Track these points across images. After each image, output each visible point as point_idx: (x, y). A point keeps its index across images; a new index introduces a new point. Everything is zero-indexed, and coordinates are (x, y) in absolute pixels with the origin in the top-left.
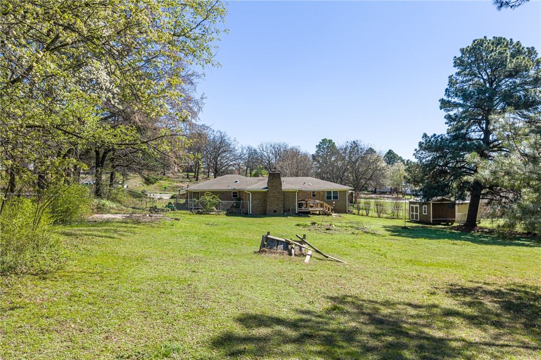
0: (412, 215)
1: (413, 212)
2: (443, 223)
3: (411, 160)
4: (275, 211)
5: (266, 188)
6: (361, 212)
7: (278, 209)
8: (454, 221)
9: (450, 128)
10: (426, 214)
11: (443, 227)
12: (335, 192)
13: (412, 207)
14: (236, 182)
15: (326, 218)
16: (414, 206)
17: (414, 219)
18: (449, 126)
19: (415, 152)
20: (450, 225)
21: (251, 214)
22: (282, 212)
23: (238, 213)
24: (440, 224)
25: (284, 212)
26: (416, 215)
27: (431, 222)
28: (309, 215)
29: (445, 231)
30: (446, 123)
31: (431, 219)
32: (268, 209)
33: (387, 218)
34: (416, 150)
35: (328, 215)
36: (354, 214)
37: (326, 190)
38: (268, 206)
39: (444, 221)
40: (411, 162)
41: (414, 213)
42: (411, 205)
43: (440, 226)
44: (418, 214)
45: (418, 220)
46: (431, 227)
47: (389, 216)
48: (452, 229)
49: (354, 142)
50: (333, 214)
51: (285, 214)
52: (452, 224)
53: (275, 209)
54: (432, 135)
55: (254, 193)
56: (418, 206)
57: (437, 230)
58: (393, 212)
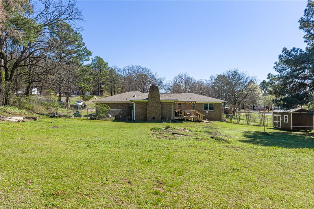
0: (275, 123)
1: (276, 120)
2: (302, 130)
3: (272, 73)
4: (154, 118)
5: (147, 99)
6: (233, 120)
7: (156, 116)
8: (312, 128)
9: (309, 46)
10: (287, 122)
11: (302, 133)
12: (211, 105)
13: (275, 117)
14: (134, 96)
15: (197, 124)
16: (277, 115)
17: (277, 127)
18: (308, 44)
19: (275, 65)
20: (309, 132)
21: (135, 120)
22: (160, 118)
23: (124, 119)
24: (299, 131)
25: (162, 118)
26: (279, 123)
27: (292, 129)
28: (183, 122)
29: (304, 138)
30: (305, 41)
31: (292, 127)
32: (148, 116)
33: (254, 125)
34: (276, 63)
35: (200, 122)
36: (227, 122)
37: (204, 103)
38: (148, 113)
39: (303, 128)
40: (272, 75)
41: (277, 122)
42: (274, 115)
43: (300, 133)
44: (280, 122)
45: (280, 127)
46: (291, 133)
47: (256, 124)
48: (311, 135)
49: (234, 71)
50: (205, 121)
51: (163, 120)
52: (311, 131)
53: (154, 116)
54: (292, 48)
55: (137, 103)
56: (280, 115)
57: (296, 136)
58: (261, 121)
